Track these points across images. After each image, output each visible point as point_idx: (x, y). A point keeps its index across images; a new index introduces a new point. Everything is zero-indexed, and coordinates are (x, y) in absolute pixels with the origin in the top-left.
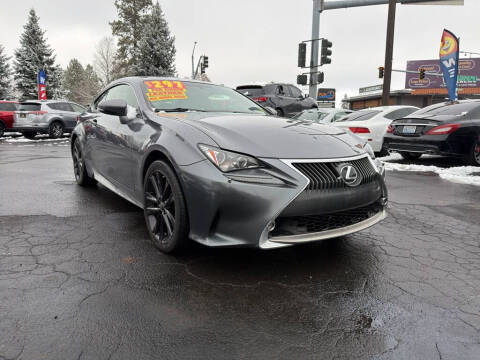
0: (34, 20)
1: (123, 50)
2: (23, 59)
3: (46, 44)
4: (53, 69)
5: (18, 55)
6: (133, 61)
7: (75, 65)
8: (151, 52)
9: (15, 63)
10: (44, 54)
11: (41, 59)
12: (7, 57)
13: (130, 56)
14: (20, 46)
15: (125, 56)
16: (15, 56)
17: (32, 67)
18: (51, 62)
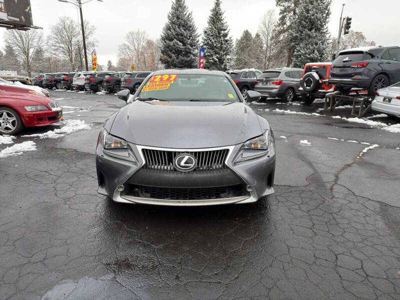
0: (218, 4)
1: (283, 18)
2: (208, 35)
3: (224, 21)
4: (227, 41)
5: (205, 32)
6: (290, 27)
7: (247, 35)
8: (307, 18)
9: (203, 38)
10: (221, 30)
11: (219, 33)
12: (199, 34)
13: (288, 23)
14: (207, 25)
15: (285, 24)
16: (203, 33)
17: (213, 40)
18: (226, 35)
